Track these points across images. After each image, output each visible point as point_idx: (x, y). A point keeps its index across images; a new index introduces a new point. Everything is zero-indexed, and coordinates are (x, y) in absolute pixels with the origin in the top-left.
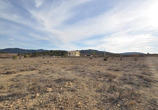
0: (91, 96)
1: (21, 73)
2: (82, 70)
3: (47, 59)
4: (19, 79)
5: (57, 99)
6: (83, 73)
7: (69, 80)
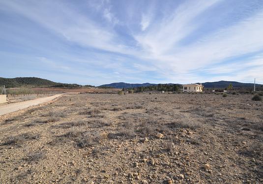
0: (230, 158)
1: (127, 111)
2: (209, 114)
3: (154, 95)
4: (125, 117)
5: (171, 151)
6: (211, 118)
7: (188, 127)
